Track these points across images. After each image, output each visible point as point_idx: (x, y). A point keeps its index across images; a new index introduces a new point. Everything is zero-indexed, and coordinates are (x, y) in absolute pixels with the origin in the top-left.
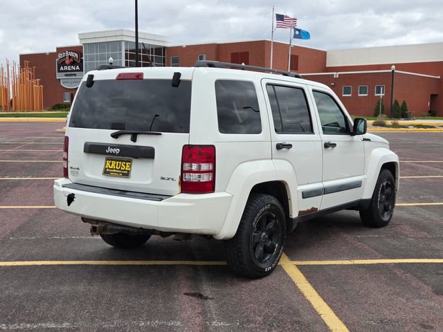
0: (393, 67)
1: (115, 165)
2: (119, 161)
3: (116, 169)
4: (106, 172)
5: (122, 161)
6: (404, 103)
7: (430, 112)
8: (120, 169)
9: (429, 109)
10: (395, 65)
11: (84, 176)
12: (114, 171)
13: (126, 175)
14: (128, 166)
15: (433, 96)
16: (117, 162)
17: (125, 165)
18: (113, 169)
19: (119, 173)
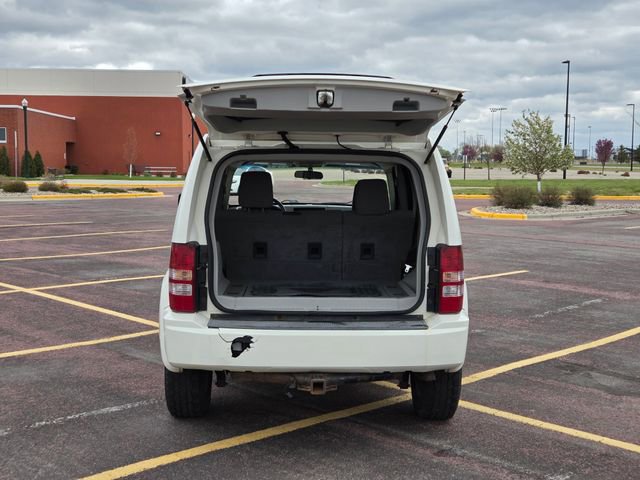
0: (25, 101)
6: (38, 155)
7: (66, 167)
9: (65, 164)
10: (28, 98)
15: (69, 145)
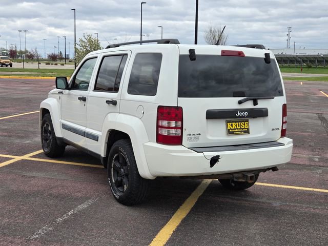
1: (236, 126)
2: (238, 122)
3: (237, 129)
4: (230, 133)
5: (241, 122)
8: (241, 128)
11: (208, 139)
12: (236, 130)
13: (247, 132)
14: (246, 125)
16: (237, 123)
17: (244, 124)
18: (235, 129)
19: (241, 131)
